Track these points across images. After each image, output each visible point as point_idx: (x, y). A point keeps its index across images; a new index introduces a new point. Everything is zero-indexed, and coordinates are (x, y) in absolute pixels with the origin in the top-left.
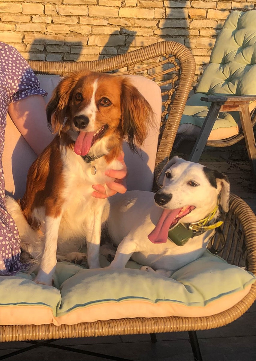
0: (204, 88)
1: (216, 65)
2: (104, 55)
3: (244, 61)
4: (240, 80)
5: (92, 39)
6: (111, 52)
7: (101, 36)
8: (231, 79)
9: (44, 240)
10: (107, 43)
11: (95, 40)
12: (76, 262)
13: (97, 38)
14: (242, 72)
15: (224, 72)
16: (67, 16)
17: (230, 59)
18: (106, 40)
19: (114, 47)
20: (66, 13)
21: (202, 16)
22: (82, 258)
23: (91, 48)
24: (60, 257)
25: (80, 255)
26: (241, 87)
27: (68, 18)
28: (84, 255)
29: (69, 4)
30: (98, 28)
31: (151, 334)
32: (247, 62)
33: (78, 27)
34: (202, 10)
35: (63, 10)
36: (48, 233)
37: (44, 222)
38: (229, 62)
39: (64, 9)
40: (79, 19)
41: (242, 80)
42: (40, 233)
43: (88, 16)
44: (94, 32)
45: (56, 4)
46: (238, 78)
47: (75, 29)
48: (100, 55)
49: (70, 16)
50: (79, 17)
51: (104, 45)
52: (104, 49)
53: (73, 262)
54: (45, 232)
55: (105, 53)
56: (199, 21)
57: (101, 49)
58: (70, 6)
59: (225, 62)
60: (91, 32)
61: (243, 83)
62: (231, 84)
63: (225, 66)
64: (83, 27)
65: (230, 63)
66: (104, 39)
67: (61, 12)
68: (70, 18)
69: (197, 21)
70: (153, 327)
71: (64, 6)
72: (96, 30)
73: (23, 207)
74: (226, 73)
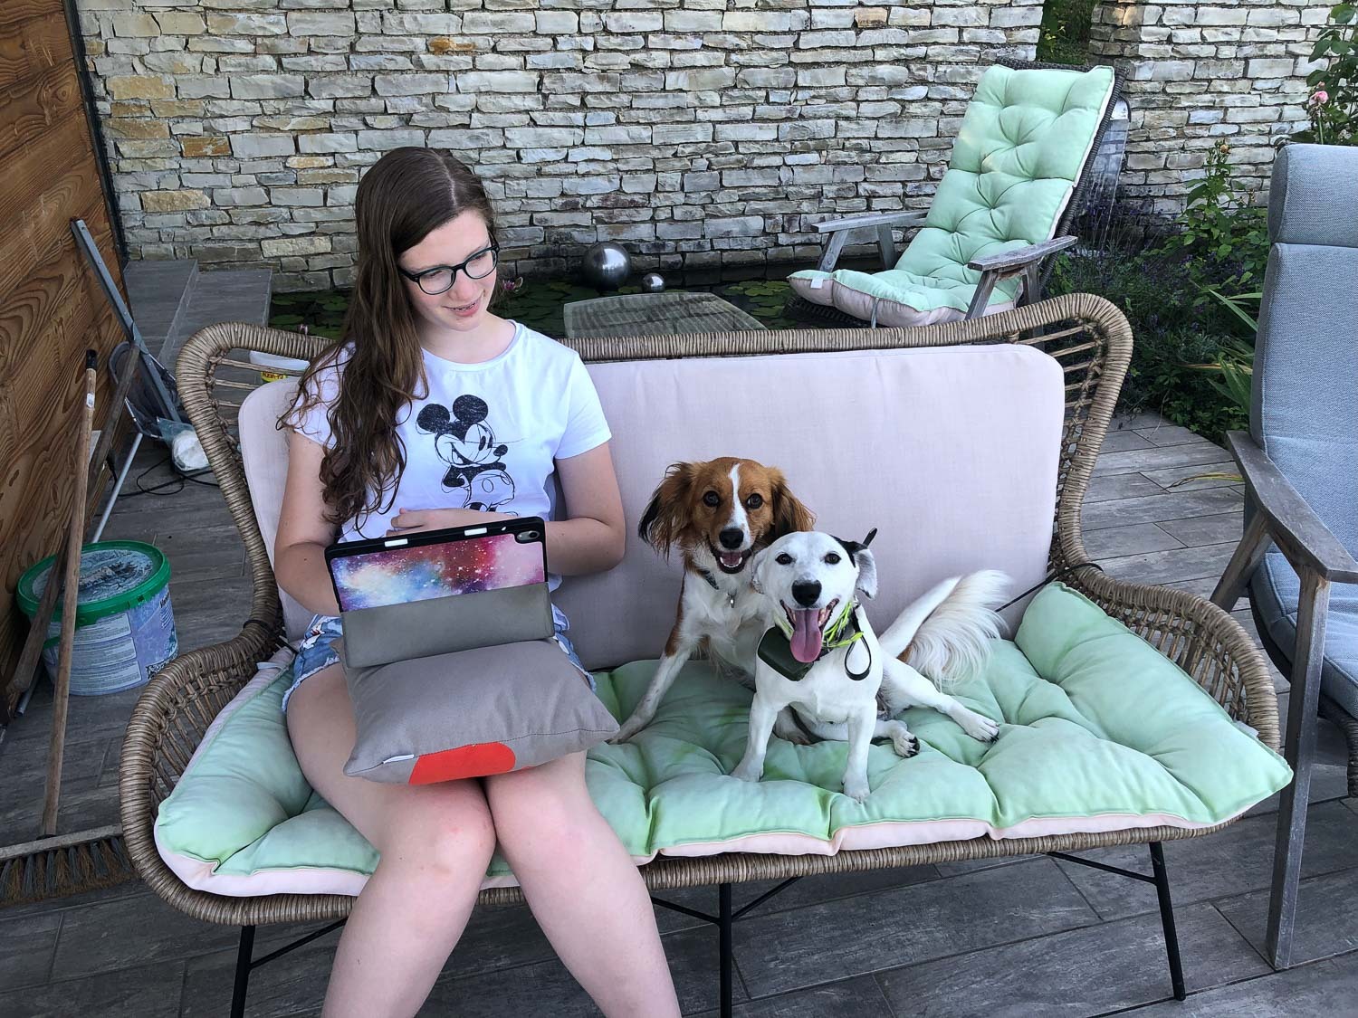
2: (694, 108)
5: (671, 78)
6: (708, 101)
7: (689, 72)
11: (677, 79)
13: (682, 74)
16: (623, 34)
19: (715, 91)
20: (621, 29)
21: (879, 22)
23: (669, 96)
27: (626, 38)
29: (626, 10)
30: (683, 56)
33: (644, 55)
34: (881, 10)
35: (615, 22)
39: (617, 21)
40: (646, 38)
43: (664, 31)
44: (676, 64)
45: (601, 11)
48: (686, 108)
49: (629, 34)
50: (645, 35)
52: (696, 97)
55: (696, 103)
56: (875, 32)
57: (689, 97)
58: (628, 14)
60: (669, 64)
64: (654, 54)
66: (695, 76)
67: (613, 27)
68: (630, 38)
69: (871, 31)
71: (617, 14)
72: (679, 60)
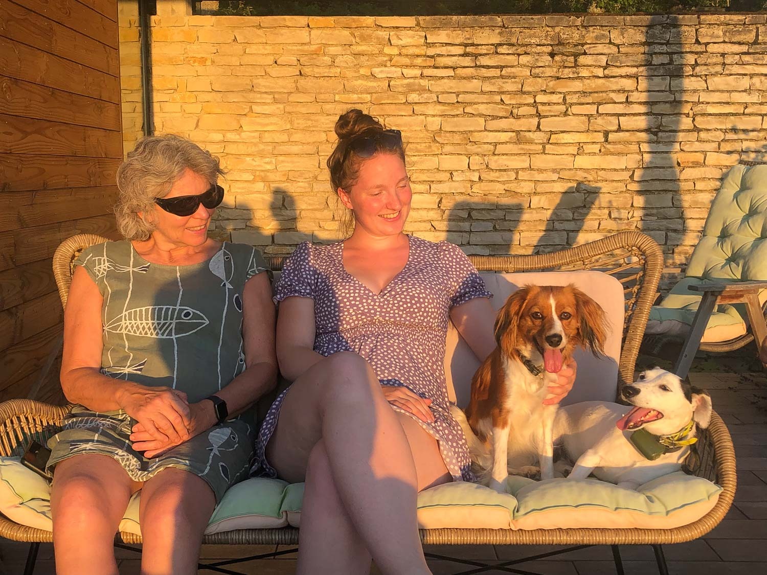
0: (697, 270)
1: (712, 239)
2: (553, 220)
3: (751, 235)
4: (747, 259)
5: (535, 201)
6: (564, 216)
7: (548, 196)
8: (734, 258)
9: (493, 452)
10: (559, 204)
11: (540, 200)
12: (529, 476)
13: (543, 198)
14: (749, 248)
15: (724, 249)
16: (500, 170)
17: (731, 232)
18: (557, 200)
19: (568, 209)
20: (499, 167)
21: (697, 162)
22: (535, 471)
23: (534, 211)
24: (511, 470)
25: (534, 469)
26: (748, 268)
27: (502, 173)
28: (538, 469)
29: (503, 154)
30: (543, 185)
31: (611, 545)
32: (755, 235)
33: (516, 184)
34: (698, 154)
35: (494, 162)
36: (497, 445)
37: (491, 434)
38: (731, 235)
39: (496, 162)
40: (517, 173)
41: (748, 260)
42: (488, 446)
43: (530, 168)
44: (539, 190)
45: (485, 155)
46: (744, 257)
47: (512, 186)
48: (547, 220)
49: (505, 170)
50: (517, 171)
51: (553, 207)
52: (554, 213)
53: (526, 476)
54: (493, 445)
55: (554, 217)
56: (694, 169)
57: (549, 213)
58: (504, 157)
59: (724, 235)
60: (534, 191)
61: (751, 264)
62: (733, 265)
63: (725, 241)
64: (523, 184)
65: (731, 237)
66: (554, 199)
67: (493, 165)
68: (505, 173)
69: (691, 169)
70: (614, 538)
71: (496, 157)
72: (541, 188)
73: (468, 418)
74: (727, 250)
